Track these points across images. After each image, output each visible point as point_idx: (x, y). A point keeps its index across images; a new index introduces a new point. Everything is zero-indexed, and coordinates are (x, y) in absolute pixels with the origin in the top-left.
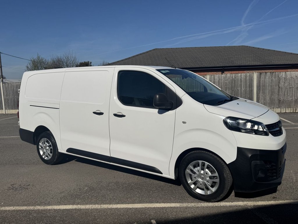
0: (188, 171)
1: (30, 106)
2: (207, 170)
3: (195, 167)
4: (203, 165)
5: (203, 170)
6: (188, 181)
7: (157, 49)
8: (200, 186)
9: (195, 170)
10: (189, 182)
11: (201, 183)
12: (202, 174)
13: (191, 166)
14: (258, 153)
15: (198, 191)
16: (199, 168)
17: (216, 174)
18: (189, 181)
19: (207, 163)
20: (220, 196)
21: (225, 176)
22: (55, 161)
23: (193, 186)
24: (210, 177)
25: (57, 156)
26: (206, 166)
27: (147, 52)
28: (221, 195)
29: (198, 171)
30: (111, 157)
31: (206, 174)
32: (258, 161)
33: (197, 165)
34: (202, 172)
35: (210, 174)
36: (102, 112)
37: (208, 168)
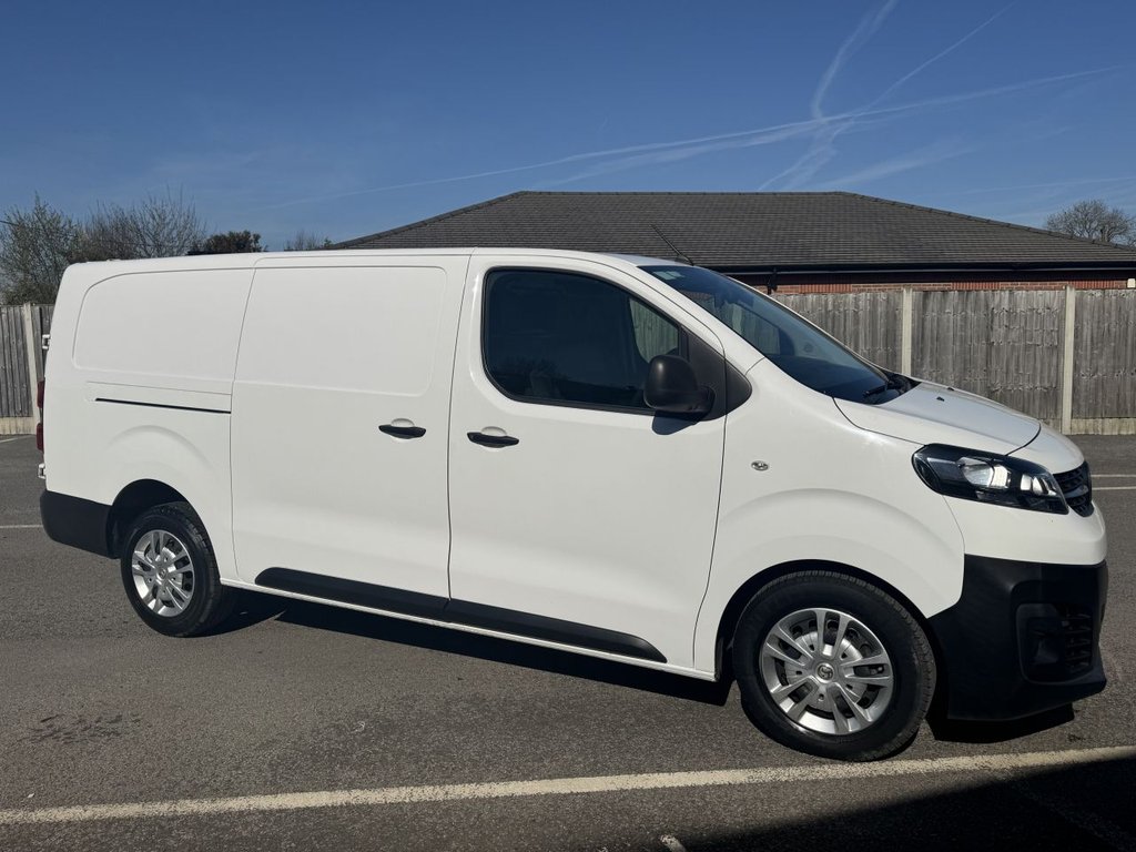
0: (771, 648)
1: (98, 400)
2: (845, 643)
3: (797, 631)
4: (833, 623)
5: (832, 644)
6: (768, 685)
7: (526, 193)
8: (820, 703)
9: (800, 643)
10: (772, 691)
11: (823, 690)
12: (826, 659)
13: (781, 631)
14: (1039, 575)
15: (811, 722)
16: (814, 635)
17: (883, 657)
18: (775, 688)
19: (846, 618)
20: (894, 736)
21: (916, 662)
22: (202, 620)
23: (787, 706)
24: (858, 670)
25: (210, 602)
26: (842, 629)
27: (490, 204)
28: (900, 735)
29: (812, 647)
30: (453, 600)
31: (844, 656)
32: (1038, 606)
33: (805, 625)
34: (828, 650)
35: (857, 656)
36: (418, 424)
37: (851, 633)
